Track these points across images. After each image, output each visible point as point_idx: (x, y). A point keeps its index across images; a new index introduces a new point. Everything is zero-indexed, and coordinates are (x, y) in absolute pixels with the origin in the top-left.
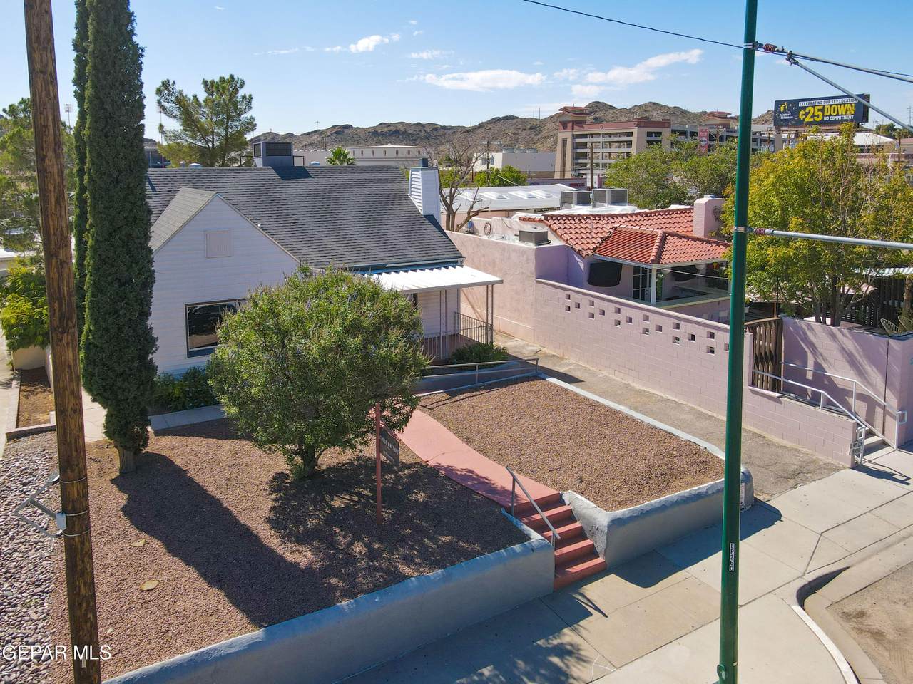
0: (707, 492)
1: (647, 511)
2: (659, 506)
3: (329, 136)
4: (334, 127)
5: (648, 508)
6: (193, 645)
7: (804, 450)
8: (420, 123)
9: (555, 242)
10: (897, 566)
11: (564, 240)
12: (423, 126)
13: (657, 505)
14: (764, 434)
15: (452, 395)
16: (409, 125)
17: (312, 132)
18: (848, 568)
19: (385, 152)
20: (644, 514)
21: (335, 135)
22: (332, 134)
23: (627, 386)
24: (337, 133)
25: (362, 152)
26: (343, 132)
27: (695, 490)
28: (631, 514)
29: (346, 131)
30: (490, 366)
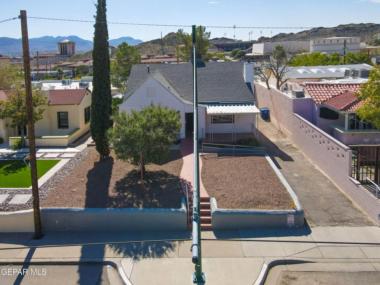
0: (270, 213)
1: (234, 212)
2: (242, 212)
3: (311, 33)
4: (314, 28)
5: (236, 212)
6: (69, 206)
7: (364, 213)
8: (362, 23)
9: (307, 96)
10: (342, 270)
11: (311, 95)
12: (364, 25)
13: (241, 211)
14: (353, 201)
15: (219, 156)
16: (356, 25)
17: (302, 32)
18: (315, 262)
19: (331, 41)
20: (232, 213)
21: (314, 32)
22: (312, 32)
23: (313, 166)
24: (315, 31)
25: (319, 41)
26: (318, 31)
27: (265, 211)
28: (226, 211)
29: (320, 30)
30: (243, 147)
